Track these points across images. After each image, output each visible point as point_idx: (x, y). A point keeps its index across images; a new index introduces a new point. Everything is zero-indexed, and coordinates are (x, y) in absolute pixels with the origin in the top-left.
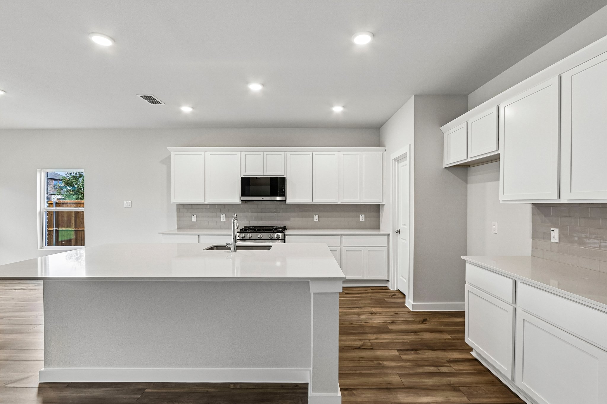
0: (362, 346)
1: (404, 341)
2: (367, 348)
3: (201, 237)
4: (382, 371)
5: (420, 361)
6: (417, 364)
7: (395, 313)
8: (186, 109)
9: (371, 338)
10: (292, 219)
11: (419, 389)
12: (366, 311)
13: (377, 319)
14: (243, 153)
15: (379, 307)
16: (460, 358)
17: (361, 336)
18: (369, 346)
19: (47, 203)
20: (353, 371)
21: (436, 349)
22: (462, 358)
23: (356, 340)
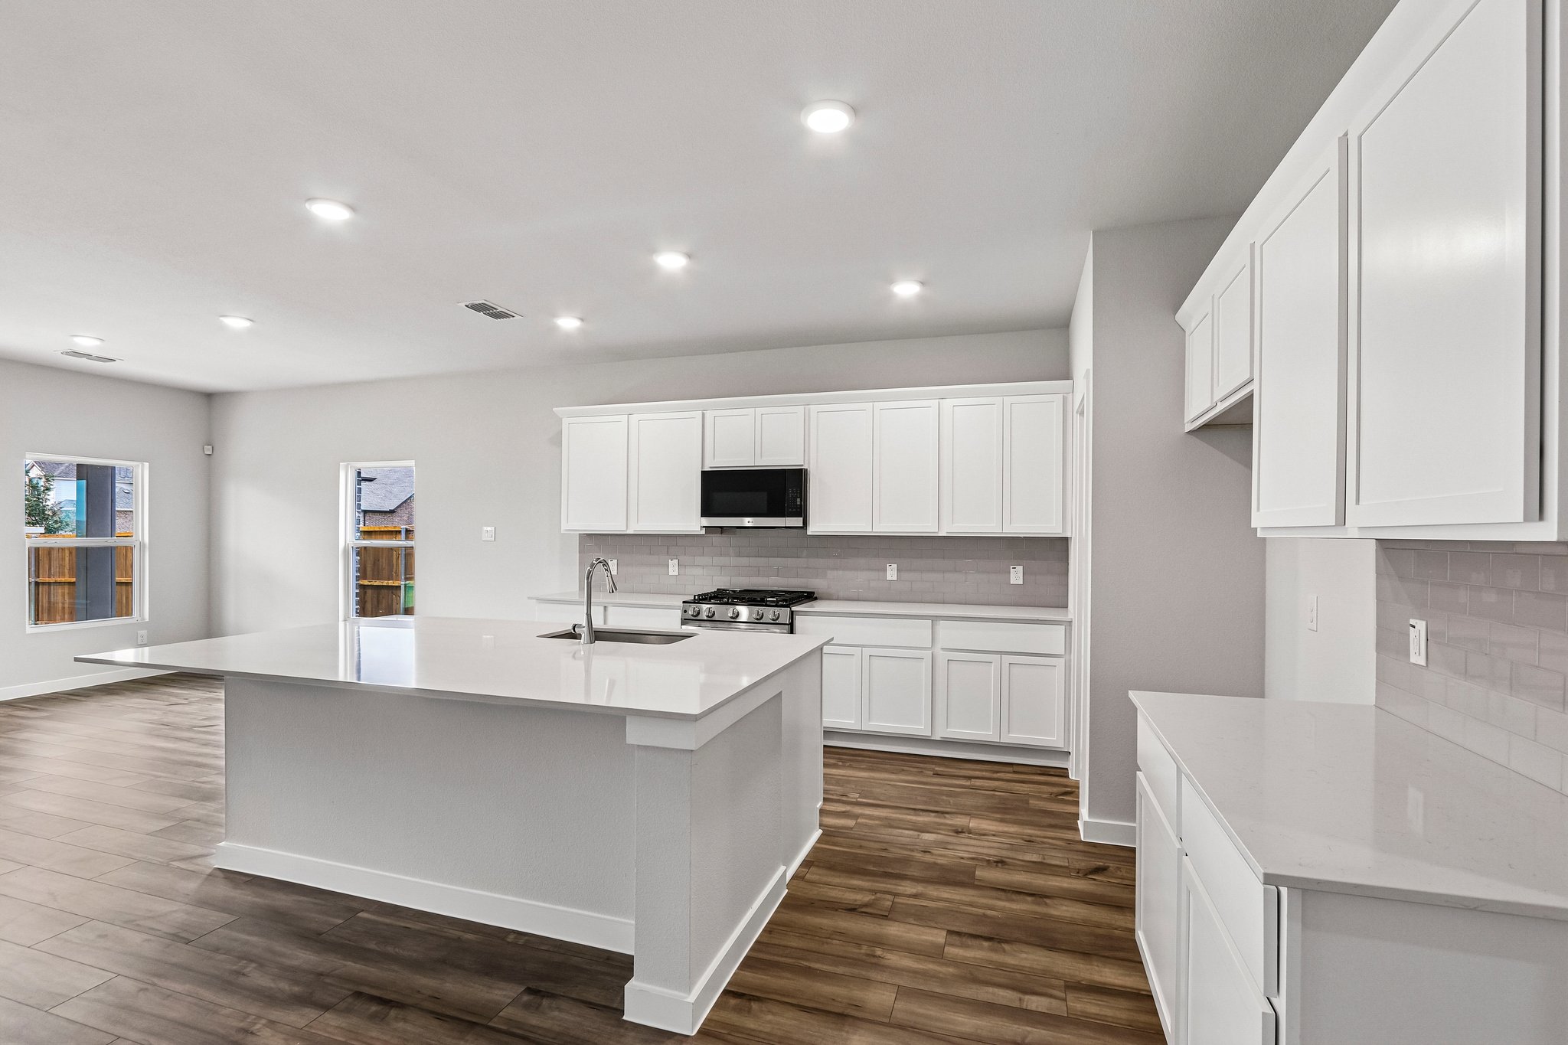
0: (866, 905)
1: (989, 912)
2: (871, 914)
3: (610, 609)
4: (864, 973)
5: (991, 970)
6: (972, 974)
7: (1028, 838)
8: (568, 324)
9: (906, 891)
10: (831, 574)
11: (924, 1035)
12: (950, 825)
13: (964, 848)
14: (708, 414)
15: (996, 820)
16: (1114, 986)
17: (883, 883)
18: (881, 910)
19: (358, 530)
20: (792, 958)
21: (1062, 950)
22: (1121, 986)
23: (860, 890)
